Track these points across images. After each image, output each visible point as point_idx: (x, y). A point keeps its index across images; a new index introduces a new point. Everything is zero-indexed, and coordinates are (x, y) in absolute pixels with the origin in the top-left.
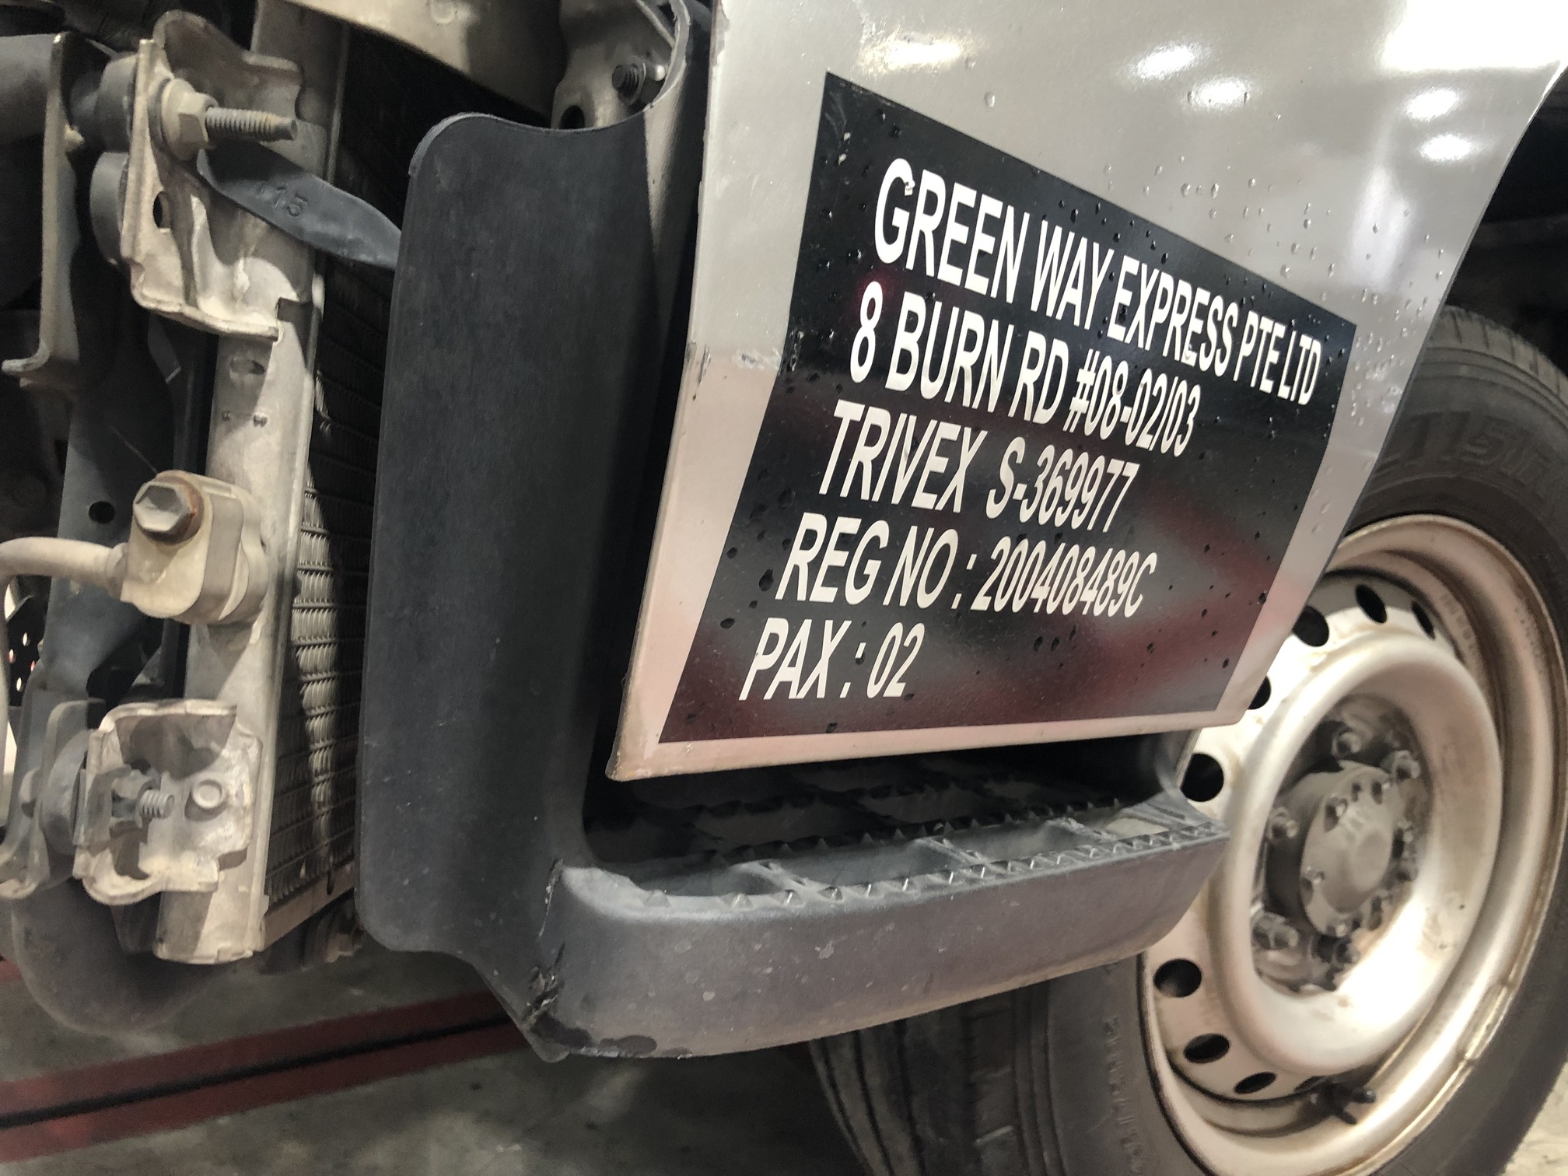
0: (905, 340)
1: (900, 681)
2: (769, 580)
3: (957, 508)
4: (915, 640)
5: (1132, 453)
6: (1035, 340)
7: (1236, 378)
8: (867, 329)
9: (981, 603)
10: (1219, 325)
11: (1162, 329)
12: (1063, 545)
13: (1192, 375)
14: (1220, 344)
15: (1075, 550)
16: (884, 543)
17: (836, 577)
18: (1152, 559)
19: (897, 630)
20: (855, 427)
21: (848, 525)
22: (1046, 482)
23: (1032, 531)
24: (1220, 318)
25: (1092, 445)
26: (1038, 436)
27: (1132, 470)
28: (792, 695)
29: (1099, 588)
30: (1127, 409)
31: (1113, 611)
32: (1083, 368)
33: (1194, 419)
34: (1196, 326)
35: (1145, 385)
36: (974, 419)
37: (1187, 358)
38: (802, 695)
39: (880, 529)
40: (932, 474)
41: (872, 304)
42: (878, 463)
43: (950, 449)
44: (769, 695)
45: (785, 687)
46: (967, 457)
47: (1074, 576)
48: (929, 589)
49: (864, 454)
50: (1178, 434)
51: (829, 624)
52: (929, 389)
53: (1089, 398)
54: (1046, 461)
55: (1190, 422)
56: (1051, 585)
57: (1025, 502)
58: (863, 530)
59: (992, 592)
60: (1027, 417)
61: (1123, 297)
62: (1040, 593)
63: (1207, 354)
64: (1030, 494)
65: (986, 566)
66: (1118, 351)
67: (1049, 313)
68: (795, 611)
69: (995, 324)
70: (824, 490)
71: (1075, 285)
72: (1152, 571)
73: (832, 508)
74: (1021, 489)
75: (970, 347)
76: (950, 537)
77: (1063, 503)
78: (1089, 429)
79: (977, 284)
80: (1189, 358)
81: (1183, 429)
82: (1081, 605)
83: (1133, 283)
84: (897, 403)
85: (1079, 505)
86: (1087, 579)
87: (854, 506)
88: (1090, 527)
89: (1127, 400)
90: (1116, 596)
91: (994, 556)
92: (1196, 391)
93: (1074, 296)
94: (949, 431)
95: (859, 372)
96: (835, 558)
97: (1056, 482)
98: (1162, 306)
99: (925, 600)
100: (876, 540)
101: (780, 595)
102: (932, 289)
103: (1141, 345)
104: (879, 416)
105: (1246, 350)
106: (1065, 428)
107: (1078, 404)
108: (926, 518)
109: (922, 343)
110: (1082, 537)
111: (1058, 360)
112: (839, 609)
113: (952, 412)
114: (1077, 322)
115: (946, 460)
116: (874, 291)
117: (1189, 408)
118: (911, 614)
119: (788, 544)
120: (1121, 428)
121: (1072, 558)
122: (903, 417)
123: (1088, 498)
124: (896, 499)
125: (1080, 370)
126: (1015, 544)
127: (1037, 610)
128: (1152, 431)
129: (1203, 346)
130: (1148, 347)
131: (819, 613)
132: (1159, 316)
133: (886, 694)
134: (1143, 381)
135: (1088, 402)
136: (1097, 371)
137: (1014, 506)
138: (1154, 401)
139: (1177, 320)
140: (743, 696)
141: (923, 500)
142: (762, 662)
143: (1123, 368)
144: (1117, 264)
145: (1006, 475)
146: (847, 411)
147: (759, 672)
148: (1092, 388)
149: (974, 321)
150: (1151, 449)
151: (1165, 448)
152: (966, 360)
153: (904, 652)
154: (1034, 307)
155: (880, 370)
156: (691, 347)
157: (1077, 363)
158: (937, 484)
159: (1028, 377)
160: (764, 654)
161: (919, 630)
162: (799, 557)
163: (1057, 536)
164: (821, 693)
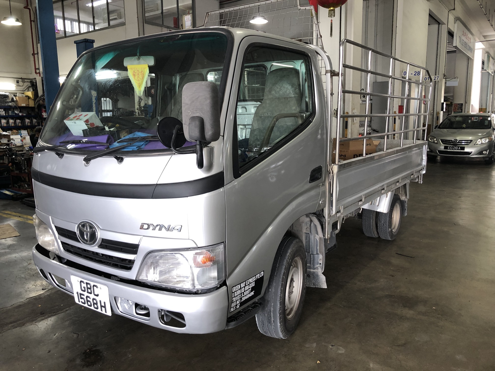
0: (235, 294)
9: (242, 301)
66: (247, 285)
105: (256, 277)
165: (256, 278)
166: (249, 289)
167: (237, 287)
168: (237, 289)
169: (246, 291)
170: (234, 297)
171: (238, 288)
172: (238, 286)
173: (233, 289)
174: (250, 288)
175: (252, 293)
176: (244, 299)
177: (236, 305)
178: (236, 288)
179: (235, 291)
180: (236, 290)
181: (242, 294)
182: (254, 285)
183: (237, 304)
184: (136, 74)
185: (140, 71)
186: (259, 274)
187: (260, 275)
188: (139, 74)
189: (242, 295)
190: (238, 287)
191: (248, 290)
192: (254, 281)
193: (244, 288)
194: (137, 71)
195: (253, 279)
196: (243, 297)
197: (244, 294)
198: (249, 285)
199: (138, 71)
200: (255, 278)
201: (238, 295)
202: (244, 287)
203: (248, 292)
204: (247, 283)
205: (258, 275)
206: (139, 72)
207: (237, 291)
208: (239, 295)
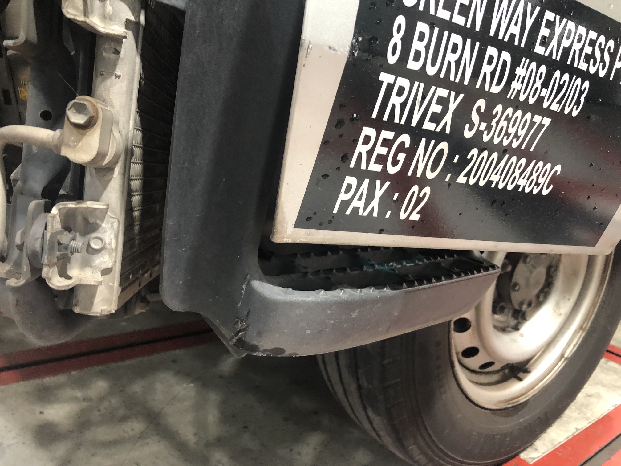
0: (417, 45)
1: (418, 213)
2: (346, 158)
3: (448, 131)
4: (425, 194)
5: (547, 113)
6: (492, 51)
7: (611, 79)
8: (397, 38)
9: (462, 179)
10: (602, 51)
11: (567, 51)
12: (507, 156)
13: (585, 75)
14: (602, 60)
15: (514, 159)
16: (407, 145)
17: (382, 159)
18: (558, 168)
19: (415, 188)
20: (390, 87)
21: (388, 135)
22: (498, 123)
23: (490, 147)
24: (603, 47)
25: (525, 107)
26: (492, 100)
27: (547, 121)
28: (360, 213)
29: (528, 179)
30: (544, 90)
31: (535, 191)
32: (519, 67)
33: (585, 98)
34: (588, 50)
35: (556, 78)
36: (457, 88)
37: (582, 66)
38: (365, 214)
39: (405, 138)
40: (433, 113)
41: (399, 27)
42: (403, 105)
43: (444, 102)
44: (348, 212)
45: (356, 209)
46: (453, 106)
47: (514, 172)
48: (433, 170)
49: (395, 100)
50: (575, 105)
51: (378, 182)
52: (431, 71)
53: (522, 82)
54: (497, 112)
55: (582, 99)
56: (501, 175)
57: (486, 132)
58: (396, 138)
59: (468, 175)
60: (487, 89)
61: (544, 32)
62: (495, 178)
63: (594, 65)
64: (489, 128)
65: (464, 162)
66: (540, 60)
67: (500, 37)
68: (361, 175)
69: (469, 41)
70: (374, 116)
71: (516, 24)
72: (558, 173)
73: (379, 125)
74: (483, 126)
75: (454, 50)
76: (444, 146)
77: (507, 134)
78: (522, 98)
79: (459, 20)
80: (583, 66)
81: (578, 103)
82: (517, 187)
83: (551, 25)
84: (413, 76)
85: (516, 136)
86: (521, 174)
87: (390, 125)
88: (523, 148)
89: (545, 85)
90: (537, 184)
91: (469, 157)
92: (587, 84)
93: (515, 30)
94: (443, 92)
95: (392, 59)
96: (381, 150)
97: (503, 123)
98: (568, 38)
99: (430, 175)
100: (403, 143)
101: (352, 165)
102: (433, 21)
103: (554, 57)
104: (403, 82)
105: (618, 65)
106: (508, 97)
107: (516, 85)
108: (429, 135)
109: (427, 47)
110: (519, 153)
111: (505, 63)
112: (384, 175)
113: (445, 83)
114: (516, 43)
115: (441, 107)
116: (401, 20)
117: (581, 92)
118: (423, 182)
119: (356, 141)
120: (541, 99)
121: (512, 163)
122: (417, 83)
123: (522, 133)
124: (414, 124)
125: (517, 68)
126: (480, 152)
127: (493, 186)
128: (559, 102)
129: (592, 61)
130: (558, 59)
131: (373, 176)
132: (566, 43)
133: (410, 219)
134: (554, 76)
135: (522, 84)
136: (527, 69)
137: (479, 133)
138: (560, 87)
139: (577, 47)
140: (335, 211)
141: (428, 126)
142: (343, 196)
143: (543, 69)
144: (541, 15)
145: (475, 117)
146: (386, 78)
147: (342, 201)
148: (524, 78)
149: (456, 39)
150: (558, 111)
151: (567, 111)
152: (452, 58)
153: (419, 200)
154: (492, 34)
155: (404, 58)
156: (303, 41)
157: (516, 63)
158: (436, 118)
159: (487, 69)
160: (345, 193)
161: (427, 190)
162: (361, 148)
163: (504, 151)
164: (375, 214)
169: (517, 104)
183: (414, 180)
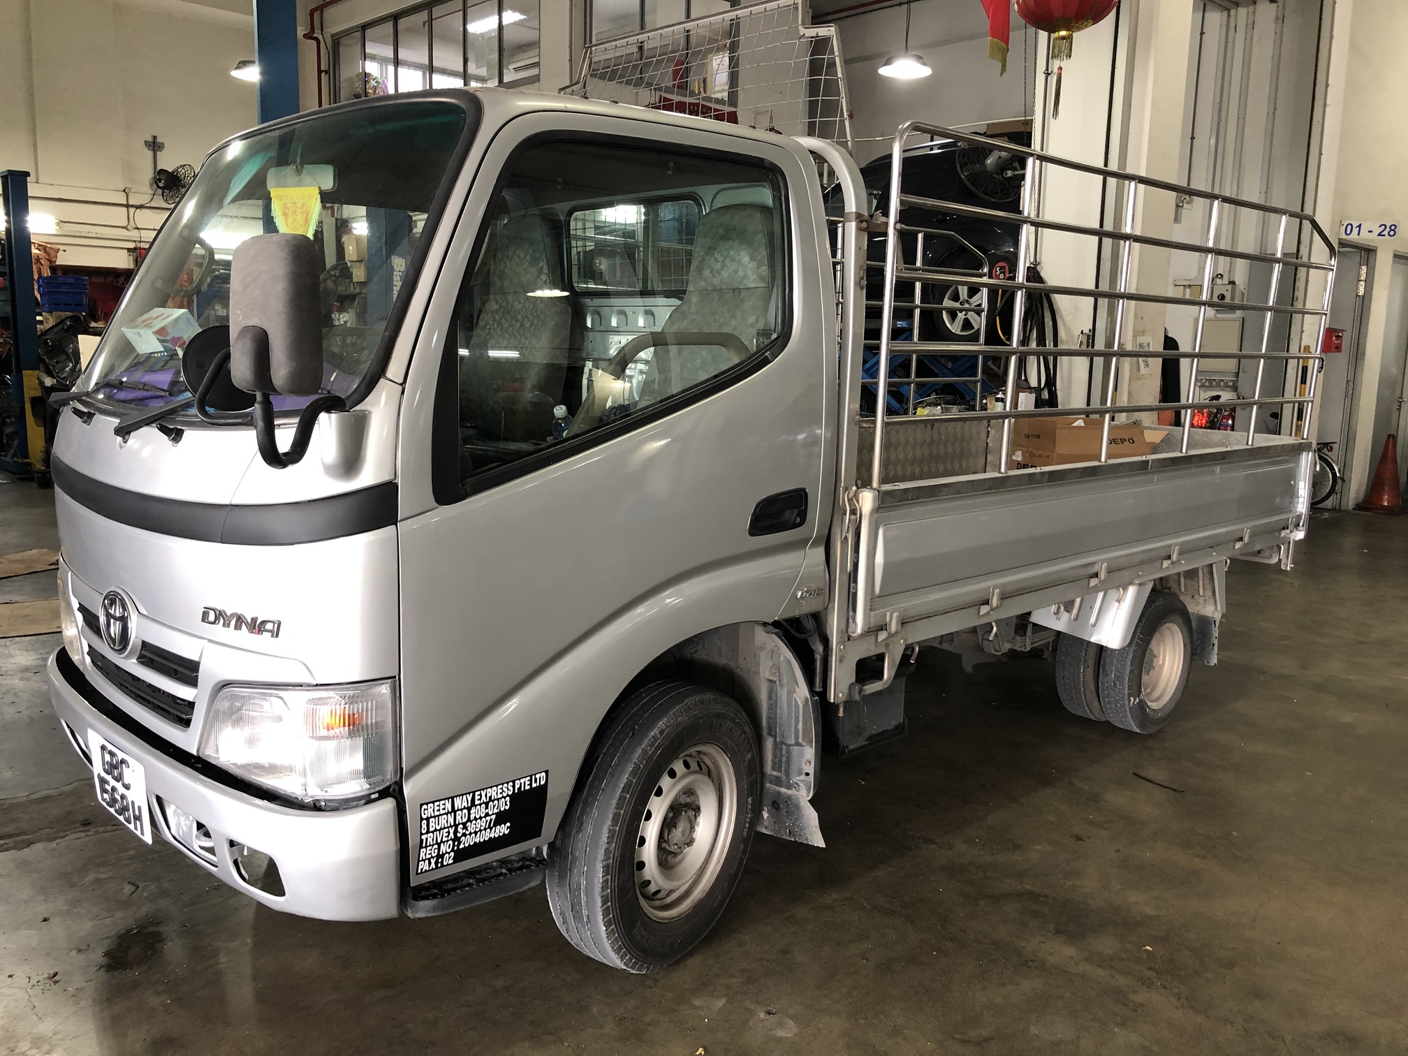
0: (431, 824)
7: (517, 791)
11: (491, 796)
12: (481, 832)
13: (504, 797)
20: (427, 839)
21: (430, 848)
26: (464, 824)
27: (494, 817)
29: (495, 834)
30: (487, 810)
33: (508, 802)
34: (501, 791)
35: (490, 805)
36: (451, 826)
37: (501, 796)
43: (449, 832)
47: (486, 835)
50: (505, 806)
59: (464, 844)
64: (467, 830)
66: (480, 805)
72: (508, 825)
77: (477, 828)
79: (442, 812)
83: (481, 795)
84: (433, 832)
86: (490, 834)
87: (430, 845)
88: (487, 827)
90: (500, 833)
92: (508, 798)
94: (447, 830)
102: (435, 817)
103: (486, 801)
104: (431, 834)
105: (517, 787)
121: (484, 833)
129: (505, 792)
131: (429, 859)
138: (495, 806)
139: (495, 793)
143: (483, 806)
150: (498, 811)
151: (502, 809)
153: (450, 858)
163: (478, 832)
165: (514, 787)
166: (487, 815)
167: (439, 806)
168: (438, 810)
169: (476, 819)
170: (428, 832)
171: (444, 809)
172: (444, 804)
173: (425, 810)
174: (490, 813)
175: (503, 829)
176: (467, 842)
177: (440, 856)
178: (437, 808)
179: (431, 817)
180: (437, 813)
181: (461, 826)
182: (507, 808)
183: (443, 855)
184: (289, 212)
185: (299, 205)
186: (529, 778)
187: (531, 780)
188: (296, 211)
189: (460, 830)
190: (442, 807)
191: (484, 819)
192: (508, 795)
193: (465, 811)
194: (292, 205)
195: (502, 788)
196: (464, 835)
197: (465, 827)
198: (487, 804)
199: (294, 203)
200: (511, 788)
201: (441, 829)
202: (469, 809)
203: (482, 824)
204: (477, 797)
205: (522, 781)
206: (296, 207)
207: (438, 816)
208: (445, 828)
